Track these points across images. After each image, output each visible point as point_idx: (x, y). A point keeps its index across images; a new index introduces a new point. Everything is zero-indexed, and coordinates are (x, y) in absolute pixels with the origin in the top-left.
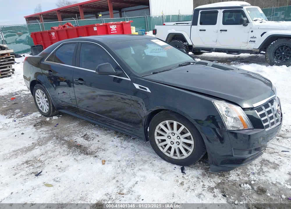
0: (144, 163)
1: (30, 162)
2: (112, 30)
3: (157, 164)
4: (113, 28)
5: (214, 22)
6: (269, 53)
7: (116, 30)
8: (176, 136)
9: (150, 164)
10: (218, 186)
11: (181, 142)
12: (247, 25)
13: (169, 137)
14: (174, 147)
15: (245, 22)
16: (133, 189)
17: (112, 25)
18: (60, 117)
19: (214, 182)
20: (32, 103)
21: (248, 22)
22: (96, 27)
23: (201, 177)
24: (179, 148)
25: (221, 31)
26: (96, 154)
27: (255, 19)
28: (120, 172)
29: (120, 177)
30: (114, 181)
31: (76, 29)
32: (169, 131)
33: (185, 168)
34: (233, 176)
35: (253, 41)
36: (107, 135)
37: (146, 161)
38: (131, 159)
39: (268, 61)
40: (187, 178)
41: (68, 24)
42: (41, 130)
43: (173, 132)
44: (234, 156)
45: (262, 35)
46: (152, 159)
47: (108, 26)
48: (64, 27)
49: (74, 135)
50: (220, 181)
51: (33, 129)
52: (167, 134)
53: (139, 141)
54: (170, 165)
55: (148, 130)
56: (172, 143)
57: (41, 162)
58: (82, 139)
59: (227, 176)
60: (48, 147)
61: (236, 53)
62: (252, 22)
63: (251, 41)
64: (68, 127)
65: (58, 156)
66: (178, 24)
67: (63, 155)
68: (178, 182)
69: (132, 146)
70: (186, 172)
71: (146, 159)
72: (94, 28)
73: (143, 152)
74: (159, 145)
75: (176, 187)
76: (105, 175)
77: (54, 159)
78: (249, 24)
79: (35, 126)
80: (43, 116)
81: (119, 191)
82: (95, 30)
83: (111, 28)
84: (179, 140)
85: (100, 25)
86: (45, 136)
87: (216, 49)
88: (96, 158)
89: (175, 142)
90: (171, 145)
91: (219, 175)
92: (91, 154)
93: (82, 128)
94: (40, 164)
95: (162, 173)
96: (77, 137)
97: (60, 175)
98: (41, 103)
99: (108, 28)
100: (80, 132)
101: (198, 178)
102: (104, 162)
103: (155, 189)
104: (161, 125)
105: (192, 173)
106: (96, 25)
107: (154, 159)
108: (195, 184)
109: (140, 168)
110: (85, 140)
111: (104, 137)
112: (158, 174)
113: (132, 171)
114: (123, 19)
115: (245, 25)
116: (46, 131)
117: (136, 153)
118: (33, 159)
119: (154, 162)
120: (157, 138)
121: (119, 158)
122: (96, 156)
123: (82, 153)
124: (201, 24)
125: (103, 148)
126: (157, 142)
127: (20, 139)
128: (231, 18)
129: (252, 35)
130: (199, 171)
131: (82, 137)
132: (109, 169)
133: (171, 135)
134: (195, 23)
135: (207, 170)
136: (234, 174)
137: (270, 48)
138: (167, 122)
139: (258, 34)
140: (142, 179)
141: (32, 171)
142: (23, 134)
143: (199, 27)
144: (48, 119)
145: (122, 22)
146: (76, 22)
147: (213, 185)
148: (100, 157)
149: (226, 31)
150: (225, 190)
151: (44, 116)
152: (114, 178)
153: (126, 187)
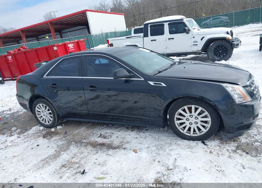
0: (170, 145)
1: (66, 166)
2: (70, 48)
3: (181, 143)
4: (71, 46)
5: (162, 33)
6: (210, 52)
7: (73, 48)
8: (194, 117)
9: (176, 145)
10: (237, 148)
11: (200, 121)
12: (189, 33)
13: (188, 120)
14: (194, 126)
15: (187, 31)
16: (176, 164)
17: (69, 44)
18: (64, 126)
19: (232, 146)
20: (22, 120)
21: (189, 30)
22: (56, 47)
23: (220, 145)
24: (197, 127)
25: (169, 39)
26: (124, 147)
27: (194, 28)
28: (155, 155)
29: (158, 159)
30: (156, 162)
31: (35, 50)
32: (187, 115)
33: (205, 141)
34: (243, 139)
35: (196, 45)
36: (121, 132)
37: (171, 143)
38: (157, 144)
39: (211, 58)
40: (211, 148)
41: (22, 47)
42: (54, 140)
43: (191, 114)
44: (244, 123)
45: (201, 40)
46: (174, 141)
47: (66, 45)
48: (19, 50)
49: (90, 137)
50: (237, 145)
51: (44, 140)
52: (186, 117)
53: (152, 130)
54: (191, 142)
55: (168, 117)
56: (191, 124)
57: (76, 163)
58: (100, 138)
59: (239, 140)
60: (73, 151)
61: (184, 56)
62: (192, 30)
63: (194, 45)
64: (78, 132)
65: (89, 156)
66: (132, 38)
67: (94, 154)
68: (207, 152)
69: (149, 135)
70: (207, 144)
71: (169, 142)
72: (54, 47)
73: (163, 138)
74: (180, 128)
75: (208, 155)
76: (144, 160)
77: (88, 159)
78: (190, 32)
79: (44, 137)
80: (45, 128)
81: (166, 168)
82: (55, 49)
83: (69, 46)
84: (197, 121)
85: (60, 44)
86: (62, 142)
87: (167, 54)
88: (125, 150)
89: (193, 122)
90: (190, 126)
91: (233, 141)
92: (118, 147)
93: (93, 131)
94: (78, 165)
95: (190, 148)
96: (95, 138)
97: (104, 168)
98: (43, 116)
99: (67, 47)
100: (94, 134)
101: (219, 146)
102: (135, 151)
103: (194, 160)
104: (180, 111)
105: (213, 144)
106: (56, 45)
107: (176, 141)
108: (220, 151)
109: (170, 148)
110: (103, 139)
111: (119, 134)
112: (187, 150)
113: (165, 152)
114: (69, 39)
115: (188, 33)
116: (59, 139)
117: (157, 139)
118: (67, 162)
119: (177, 143)
120: (177, 122)
121: (147, 146)
122: (125, 149)
123: (109, 149)
124: (151, 35)
125: (126, 141)
126: (177, 126)
127: (39, 150)
128: (173, 29)
129: (194, 40)
130: (217, 141)
131: (99, 137)
132: (144, 154)
133: (189, 118)
134: (146, 35)
135: (221, 139)
136: (243, 138)
137: (210, 49)
138: (186, 107)
139: (198, 39)
140: (178, 156)
141: (75, 171)
142: (38, 145)
143: (150, 38)
144: (53, 130)
145: (78, 41)
146: (25, 45)
147: (234, 149)
148: (128, 148)
149: (173, 39)
150: (244, 150)
151: (47, 128)
152: (154, 160)
153: (169, 164)
